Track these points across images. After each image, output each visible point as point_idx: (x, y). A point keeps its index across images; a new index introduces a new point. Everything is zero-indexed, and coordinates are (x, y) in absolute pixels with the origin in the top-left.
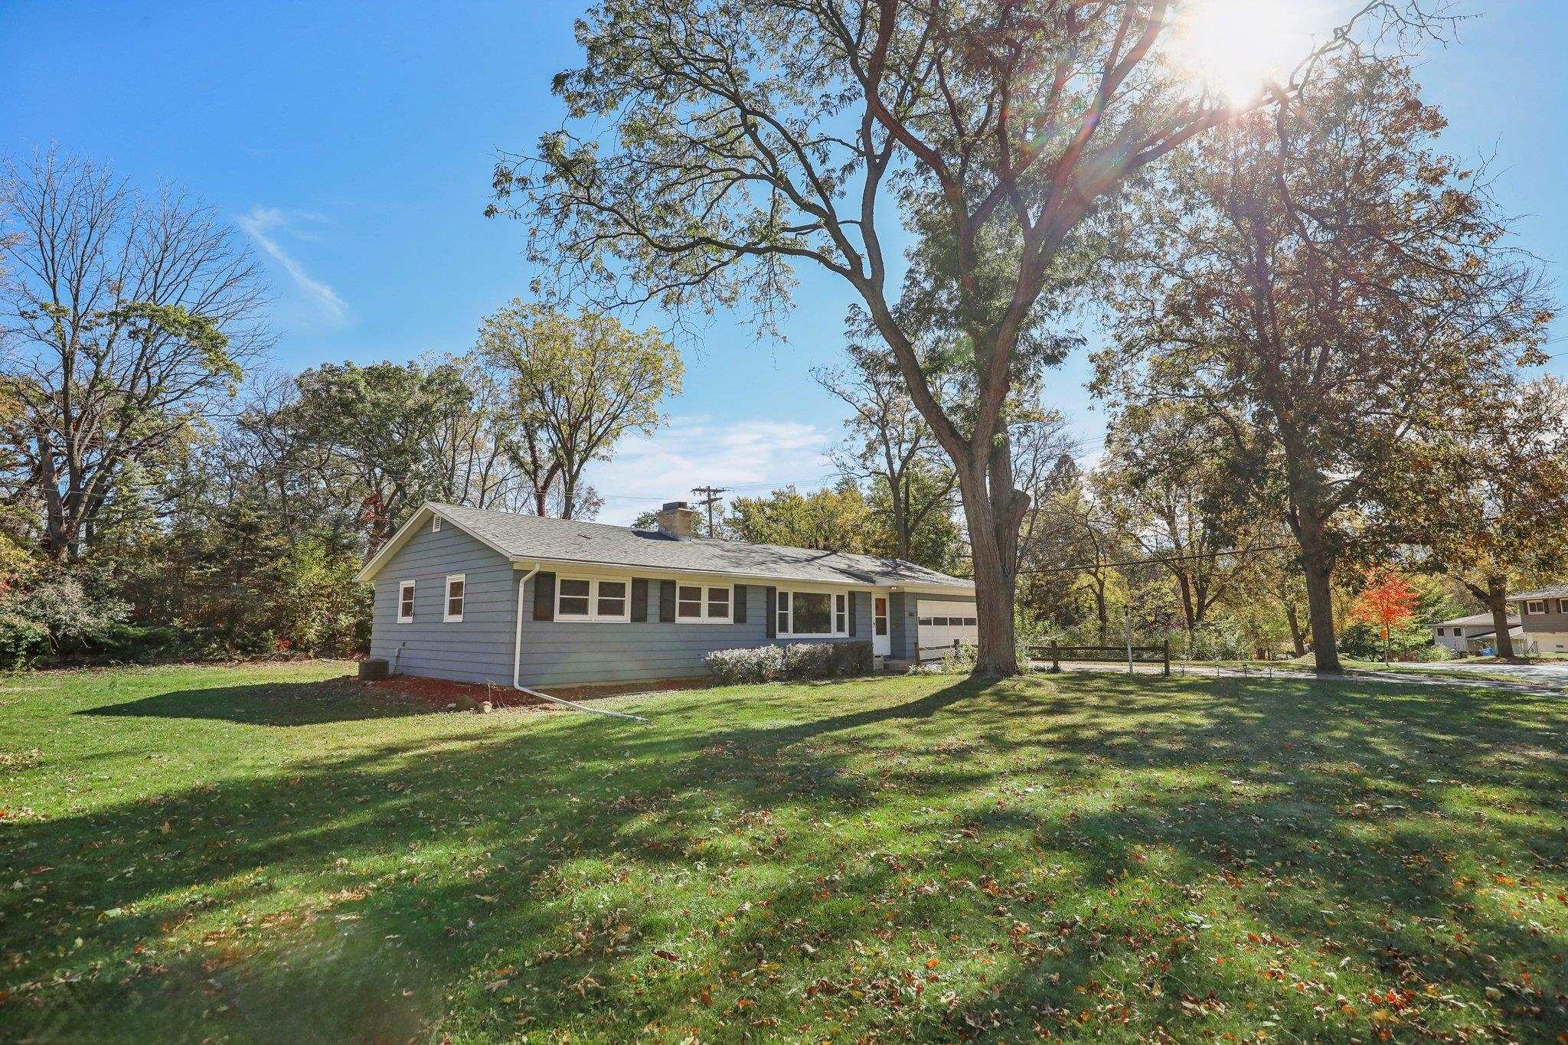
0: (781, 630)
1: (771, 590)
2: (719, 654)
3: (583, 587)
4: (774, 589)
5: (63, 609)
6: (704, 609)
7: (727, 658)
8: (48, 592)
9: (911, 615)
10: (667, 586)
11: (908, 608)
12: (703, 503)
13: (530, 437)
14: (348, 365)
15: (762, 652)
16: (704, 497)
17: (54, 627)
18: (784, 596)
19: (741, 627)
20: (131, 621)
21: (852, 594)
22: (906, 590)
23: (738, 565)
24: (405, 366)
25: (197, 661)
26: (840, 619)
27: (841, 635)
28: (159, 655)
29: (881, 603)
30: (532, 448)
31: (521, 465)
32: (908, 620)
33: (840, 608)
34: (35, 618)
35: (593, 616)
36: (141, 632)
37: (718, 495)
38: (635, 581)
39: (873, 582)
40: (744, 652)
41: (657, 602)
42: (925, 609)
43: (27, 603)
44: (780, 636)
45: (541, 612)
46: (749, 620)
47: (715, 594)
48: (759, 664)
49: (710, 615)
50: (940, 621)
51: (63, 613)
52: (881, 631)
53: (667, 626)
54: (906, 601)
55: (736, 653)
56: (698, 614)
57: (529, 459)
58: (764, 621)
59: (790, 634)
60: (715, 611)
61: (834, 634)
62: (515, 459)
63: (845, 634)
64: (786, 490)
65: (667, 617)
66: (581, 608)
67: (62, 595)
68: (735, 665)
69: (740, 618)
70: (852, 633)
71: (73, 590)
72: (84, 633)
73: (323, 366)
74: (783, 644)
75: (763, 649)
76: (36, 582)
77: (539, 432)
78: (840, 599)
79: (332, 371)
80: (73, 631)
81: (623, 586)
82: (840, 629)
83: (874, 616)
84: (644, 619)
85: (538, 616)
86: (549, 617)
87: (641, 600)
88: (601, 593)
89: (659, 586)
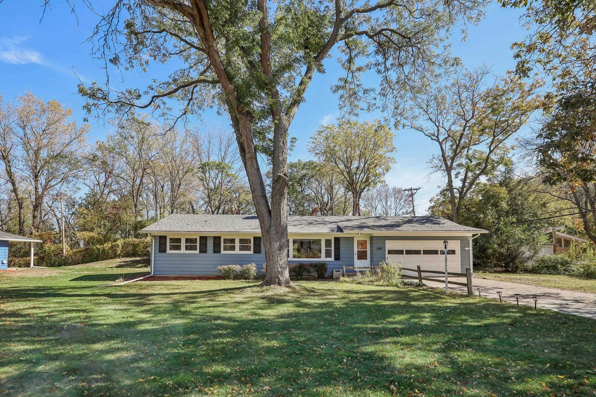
3: (179, 240)
6: (237, 247)
10: (217, 239)
19: (257, 255)
29: (362, 242)
35: (183, 251)
38: (201, 238)
41: (212, 245)
45: (162, 249)
49: (240, 250)
53: (216, 255)
63: (332, 259)
65: (217, 250)
66: (178, 248)
69: (256, 251)
70: (338, 259)
81: (196, 239)
83: (355, 250)
84: (205, 252)
85: (160, 251)
86: (165, 251)
87: (204, 244)
88: (186, 242)
89: (213, 238)
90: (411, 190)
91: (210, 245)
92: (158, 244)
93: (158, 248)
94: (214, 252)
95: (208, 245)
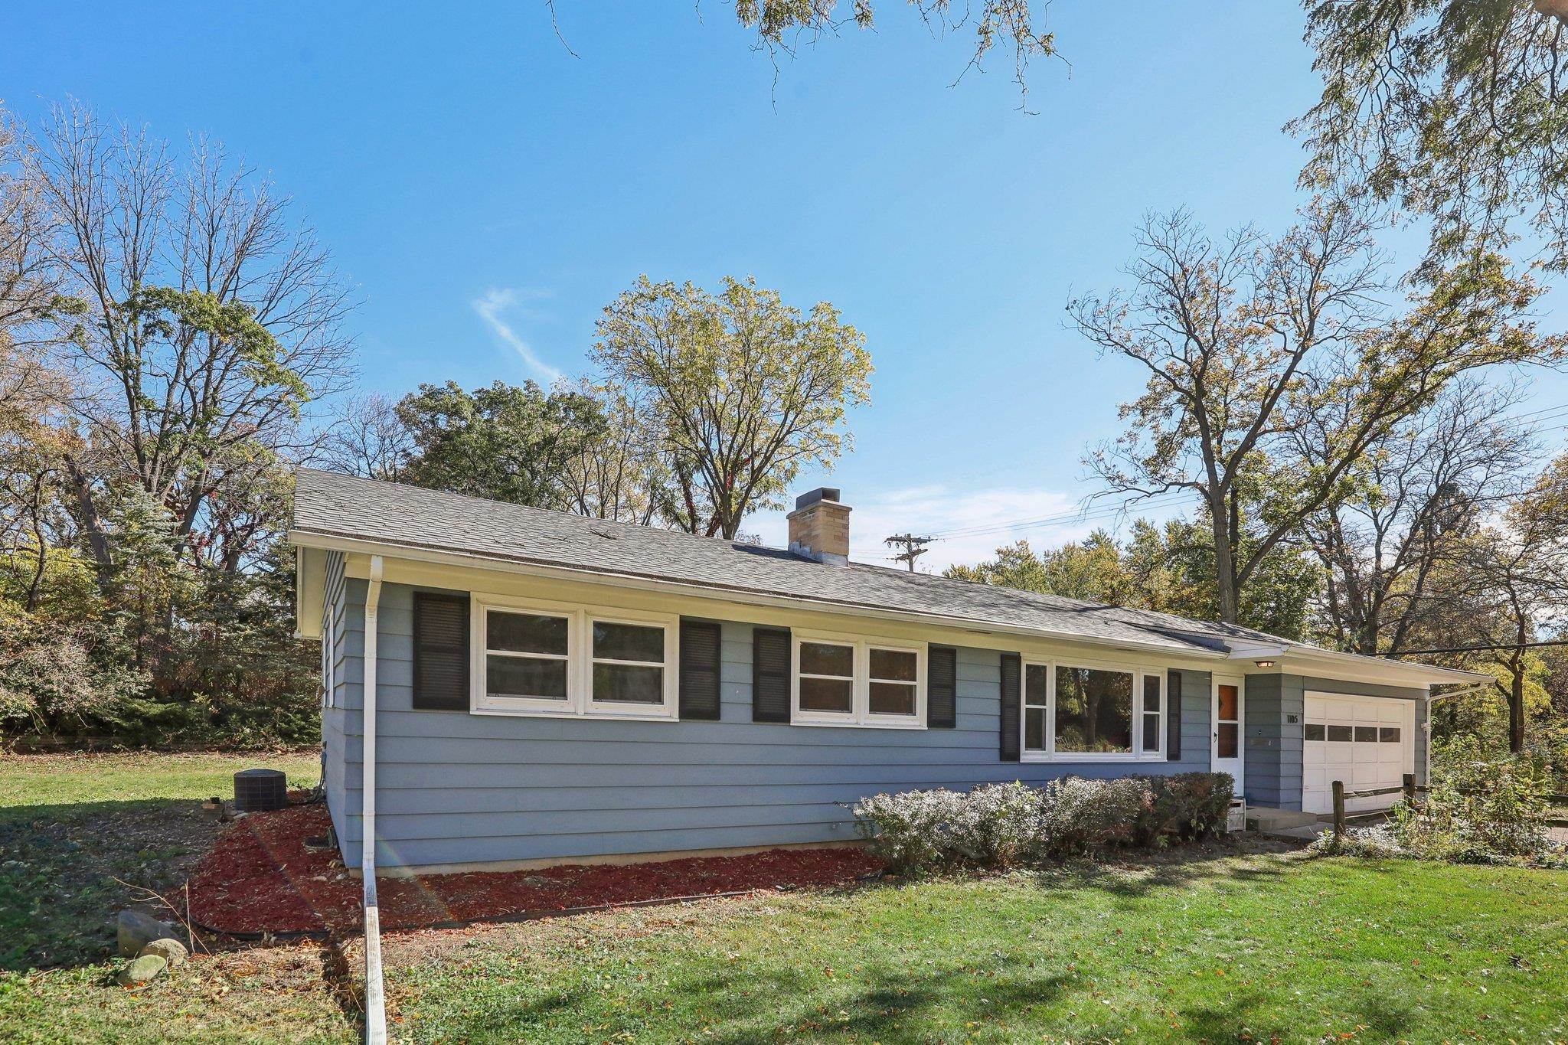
0: (1029, 746)
1: (1009, 662)
2: (886, 802)
4: (1017, 658)
5: (56, 676)
6: (860, 695)
7: (906, 815)
8: (38, 655)
9: (1292, 719)
10: (770, 640)
11: (1287, 707)
12: (903, 558)
13: (685, 482)
14: (451, 386)
15: (990, 797)
16: (903, 549)
17: (43, 700)
18: (1037, 673)
19: (943, 736)
20: (148, 695)
21: (1175, 676)
22: (1287, 669)
23: (937, 602)
24: (522, 387)
25: (223, 750)
26: (1150, 723)
27: (1151, 756)
28: (178, 740)
29: (1229, 694)
30: (688, 497)
31: (677, 519)
32: (1287, 730)
33: (1151, 701)
34: (19, 688)
36: (157, 709)
37: (922, 546)
38: (688, 625)
39: (1226, 650)
40: (952, 799)
41: (747, 675)
42: (1318, 708)
43: (10, 668)
44: (1028, 756)
45: (440, 690)
46: (961, 722)
47: (887, 663)
48: (986, 826)
50: (1340, 734)
51: (56, 682)
52: (1228, 750)
53: (770, 732)
54: (1285, 693)
55: (929, 798)
56: (845, 706)
57: (686, 511)
58: (995, 725)
59: (1051, 753)
60: (883, 700)
61: (1137, 754)
62: (668, 509)
63: (1160, 755)
64: (1016, 549)
65: (770, 711)
67: (54, 659)
68: (926, 828)
69: (942, 717)
70: (1174, 755)
71: (72, 654)
72: (80, 709)
73: (422, 387)
74: (1038, 778)
75: (995, 792)
76: (27, 642)
77: (695, 476)
78: (1151, 684)
79: (432, 394)
80: (69, 707)
81: (657, 634)
82: (1150, 744)
83: (1215, 721)
84: (713, 714)
85: (423, 701)
86: (460, 702)
87: (704, 669)
88: (600, 649)
89: (749, 638)
90: (908, 539)
91: (737, 674)
92: (404, 650)
93: (404, 675)
94: (760, 716)
95: (727, 673)
